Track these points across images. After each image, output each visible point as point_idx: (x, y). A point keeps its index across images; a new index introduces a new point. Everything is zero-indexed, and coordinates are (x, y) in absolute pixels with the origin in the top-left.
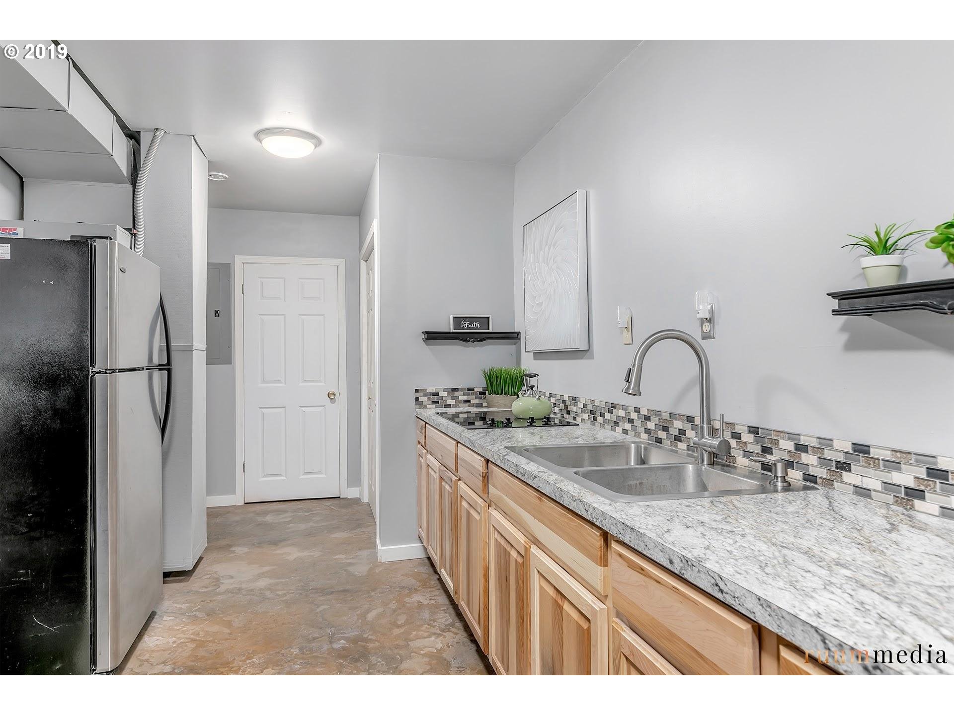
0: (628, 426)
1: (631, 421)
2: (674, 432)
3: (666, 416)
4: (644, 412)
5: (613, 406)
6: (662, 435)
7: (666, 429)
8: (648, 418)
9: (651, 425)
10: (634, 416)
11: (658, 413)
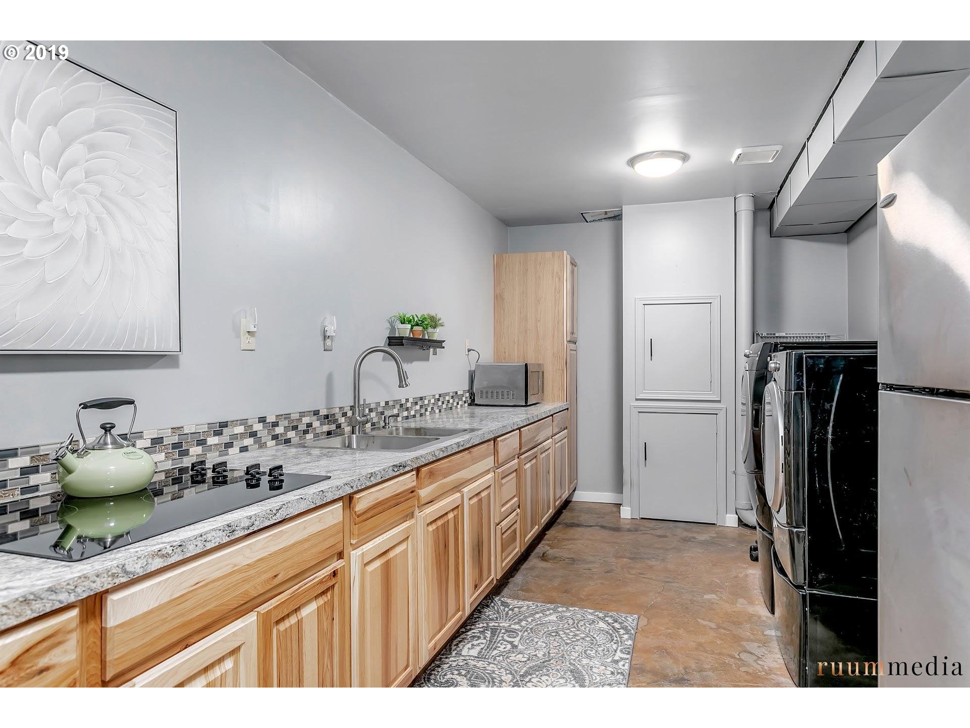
0: (248, 441)
1: (253, 434)
2: (302, 427)
3: (295, 416)
4: (271, 419)
5: (224, 425)
6: (291, 434)
7: (295, 428)
8: (275, 424)
9: (279, 430)
10: (258, 427)
11: (287, 416)
